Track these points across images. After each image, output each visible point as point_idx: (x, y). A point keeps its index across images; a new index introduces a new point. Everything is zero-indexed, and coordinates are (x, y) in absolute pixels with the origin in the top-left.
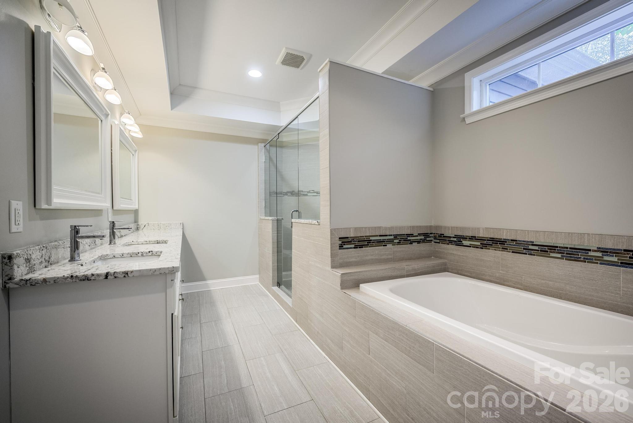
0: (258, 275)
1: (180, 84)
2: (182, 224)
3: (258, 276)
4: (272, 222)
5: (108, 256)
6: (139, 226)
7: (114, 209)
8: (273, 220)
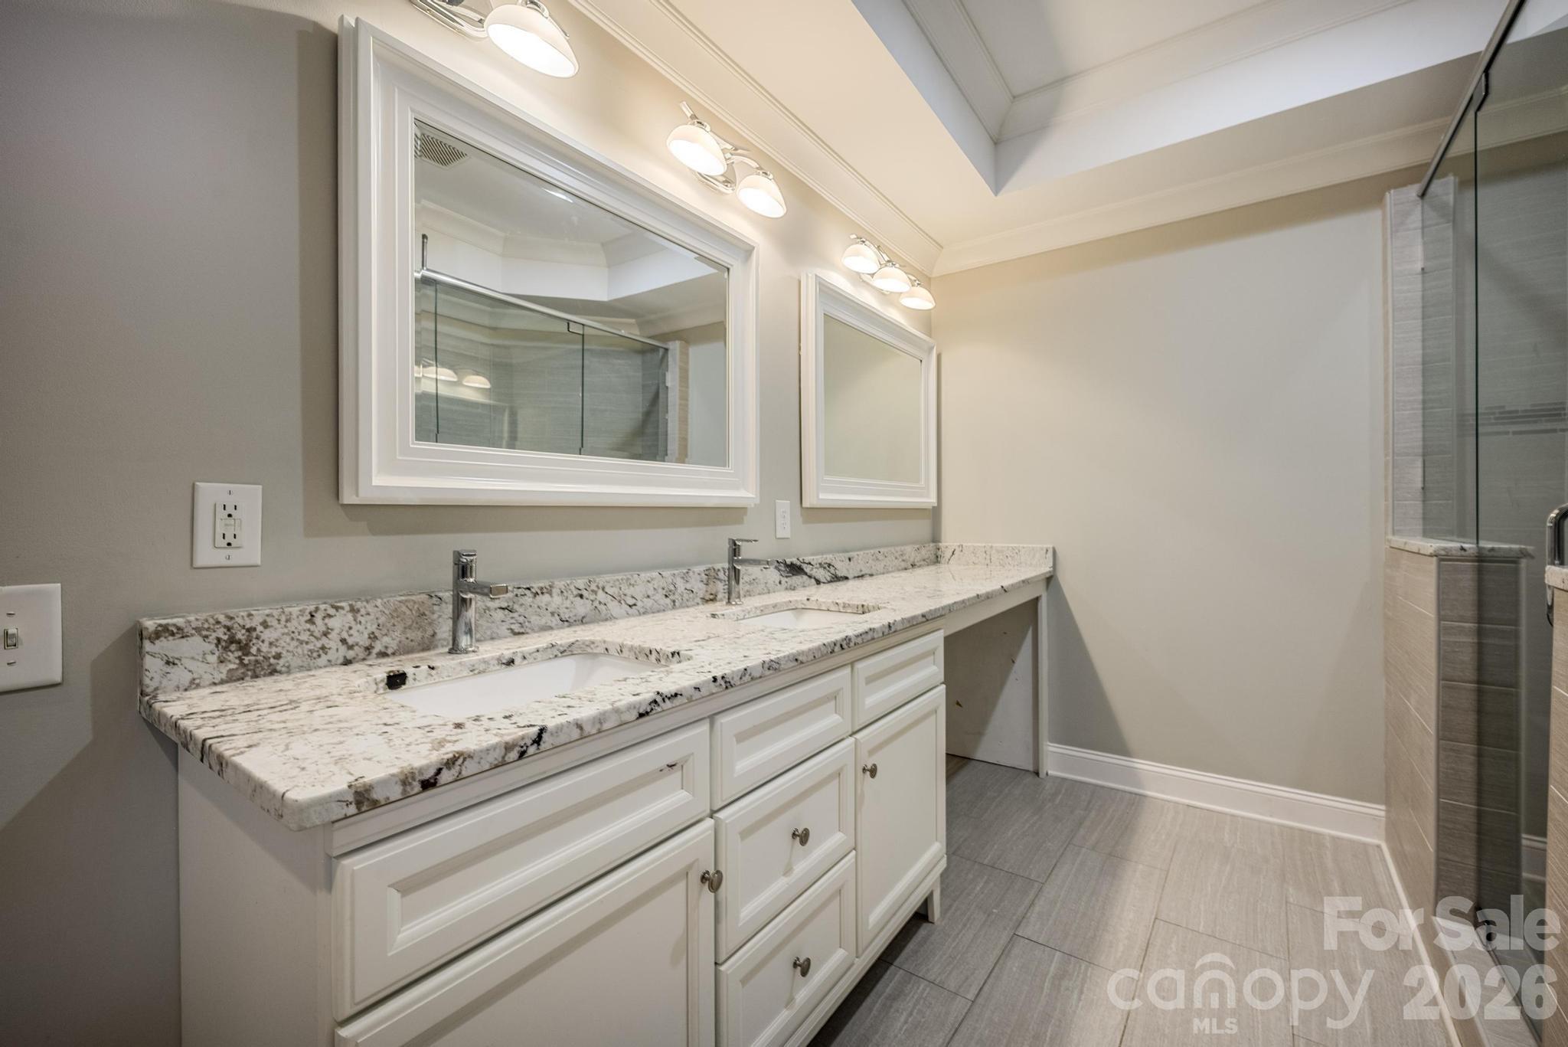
0: (1383, 807)
1: (1014, 97)
2: (1050, 554)
3: (1378, 810)
4: (1439, 567)
5: (596, 645)
6: (939, 553)
7: (804, 506)
8: (1443, 559)
